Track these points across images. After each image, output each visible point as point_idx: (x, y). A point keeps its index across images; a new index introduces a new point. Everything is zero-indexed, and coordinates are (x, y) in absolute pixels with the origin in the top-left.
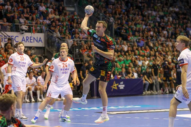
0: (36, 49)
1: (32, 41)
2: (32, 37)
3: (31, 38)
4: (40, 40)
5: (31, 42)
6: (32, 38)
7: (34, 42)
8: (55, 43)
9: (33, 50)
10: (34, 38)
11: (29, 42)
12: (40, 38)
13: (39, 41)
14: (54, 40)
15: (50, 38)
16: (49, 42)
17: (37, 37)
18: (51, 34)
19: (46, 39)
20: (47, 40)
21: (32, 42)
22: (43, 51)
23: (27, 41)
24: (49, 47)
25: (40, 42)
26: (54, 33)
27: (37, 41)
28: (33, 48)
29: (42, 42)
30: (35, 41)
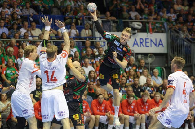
0: (154, 57)
1: (148, 44)
2: (148, 39)
3: (147, 41)
4: (161, 43)
5: (146, 46)
6: (149, 41)
7: (151, 46)
8: (183, 46)
9: (149, 58)
10: (151, 41)
11: (144, 46)
12: (160, 41)
13: (159, 44)
14: (181, 42)
15: (175, 40)
16: (174, 46)
17: (156, 39)
18: (177, 34)
19: (170, 41)
20: (171, 43)
21: (148, 46)
22: (165, 59)
23: (142, 45)
24: (173, 53)
25: (161, 46)
26: (181, 32)
27: (156, 45)
28: (150, 56)
29: (163, 46)
30: (153, 44)
